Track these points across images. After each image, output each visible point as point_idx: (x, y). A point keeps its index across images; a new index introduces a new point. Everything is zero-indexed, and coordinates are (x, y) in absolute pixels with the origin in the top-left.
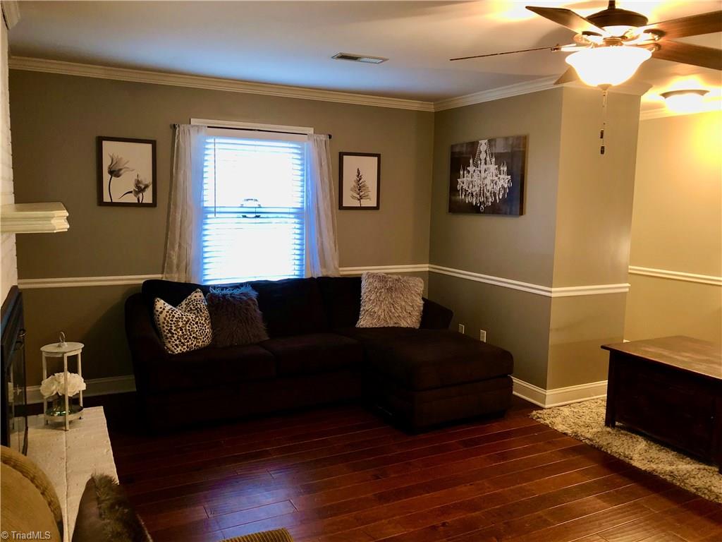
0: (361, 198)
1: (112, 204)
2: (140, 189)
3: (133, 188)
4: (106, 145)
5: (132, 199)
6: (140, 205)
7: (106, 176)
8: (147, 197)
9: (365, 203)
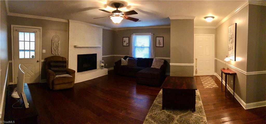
0: (160, 45)
1: (124, 46)
2: (127, 44)
3: (126, 44)
4: (124, 38)
5: (126, 45)
6: (127, 46)
7: (124, 42)
8: (128, 45)
9: (160, 46)
